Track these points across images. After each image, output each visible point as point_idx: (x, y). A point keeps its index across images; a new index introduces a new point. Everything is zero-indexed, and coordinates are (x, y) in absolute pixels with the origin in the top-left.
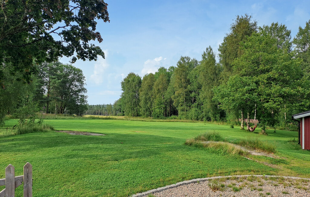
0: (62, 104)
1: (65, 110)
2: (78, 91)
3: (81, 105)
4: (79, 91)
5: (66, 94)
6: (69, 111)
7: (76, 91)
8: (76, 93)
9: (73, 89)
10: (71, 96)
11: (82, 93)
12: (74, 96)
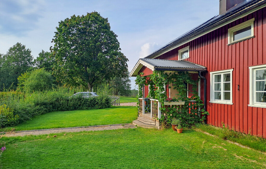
0: (117, 89)
1: (119, 93)
2: (125, 81)
3: (127, 90)
4: (127, 81)
5: (118, 83)
6: (121, 93)
7: (125, 82)
8: (124, 83)
9: (123, 80)
10: (122, 84)
11: (128, 83)
12: (123, 85)
